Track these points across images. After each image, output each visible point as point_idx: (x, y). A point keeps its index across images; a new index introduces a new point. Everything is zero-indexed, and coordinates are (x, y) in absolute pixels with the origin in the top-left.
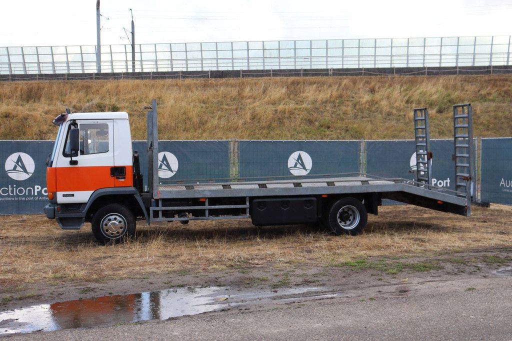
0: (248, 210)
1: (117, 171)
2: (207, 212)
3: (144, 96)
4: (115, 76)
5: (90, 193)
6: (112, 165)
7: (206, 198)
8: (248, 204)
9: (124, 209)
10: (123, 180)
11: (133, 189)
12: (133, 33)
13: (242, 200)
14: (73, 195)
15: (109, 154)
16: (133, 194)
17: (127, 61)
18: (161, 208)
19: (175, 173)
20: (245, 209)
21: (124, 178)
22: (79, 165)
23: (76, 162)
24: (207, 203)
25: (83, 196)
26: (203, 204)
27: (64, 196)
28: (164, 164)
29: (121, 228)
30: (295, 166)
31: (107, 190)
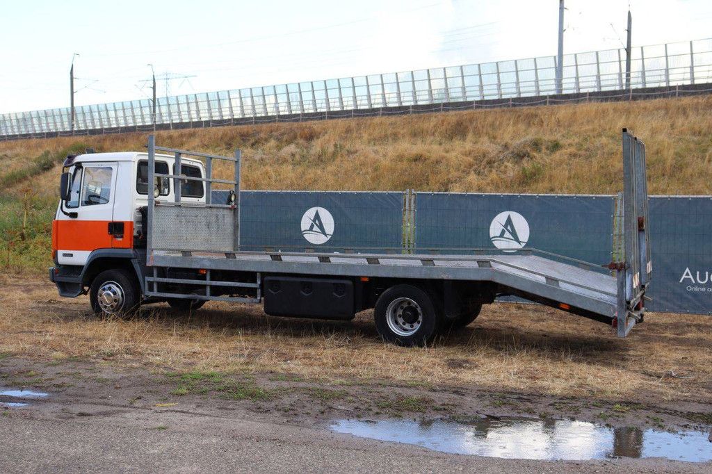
0: (259, 291)
1: (116, 228)
2: (208, 290)
3: (608, 127)
4: (578, 97)
5: (88, 253)
6: (110, 219)
7: (207, 270)
8: (259, 282)
9: (122, 277)
10: (121, 239)
11: (131, 251)
12: (629, 31)
13: (249, 276)
14: (72, 255)
15: (108, 206)
16: (131, 259)
17: (620, 74)
18: (155, 279)
19: (329, 237)
20: (256, 289)
21: (122, 237)
22: (79, 218)
23: (74, 215)
24: (208, 277)
25: (81, 257)
26: (204, 278)
27: (65, 255)
28: (317, 225)
29: (115, 300)
30: (502, 235)
31: (102, 251)
